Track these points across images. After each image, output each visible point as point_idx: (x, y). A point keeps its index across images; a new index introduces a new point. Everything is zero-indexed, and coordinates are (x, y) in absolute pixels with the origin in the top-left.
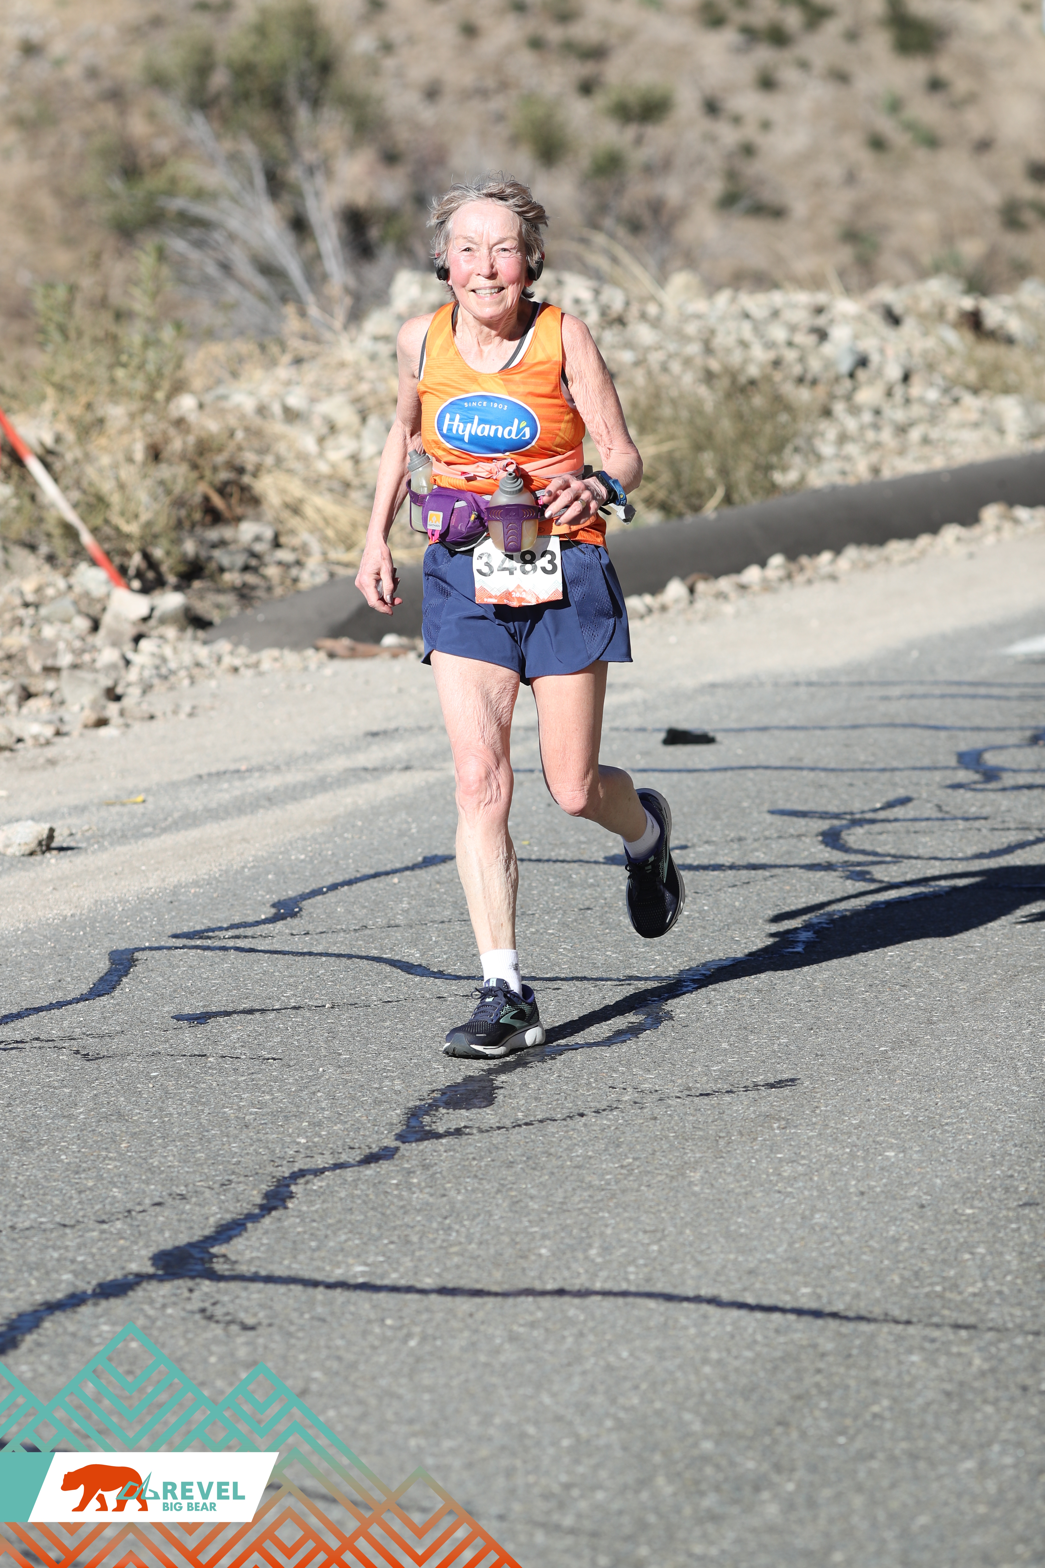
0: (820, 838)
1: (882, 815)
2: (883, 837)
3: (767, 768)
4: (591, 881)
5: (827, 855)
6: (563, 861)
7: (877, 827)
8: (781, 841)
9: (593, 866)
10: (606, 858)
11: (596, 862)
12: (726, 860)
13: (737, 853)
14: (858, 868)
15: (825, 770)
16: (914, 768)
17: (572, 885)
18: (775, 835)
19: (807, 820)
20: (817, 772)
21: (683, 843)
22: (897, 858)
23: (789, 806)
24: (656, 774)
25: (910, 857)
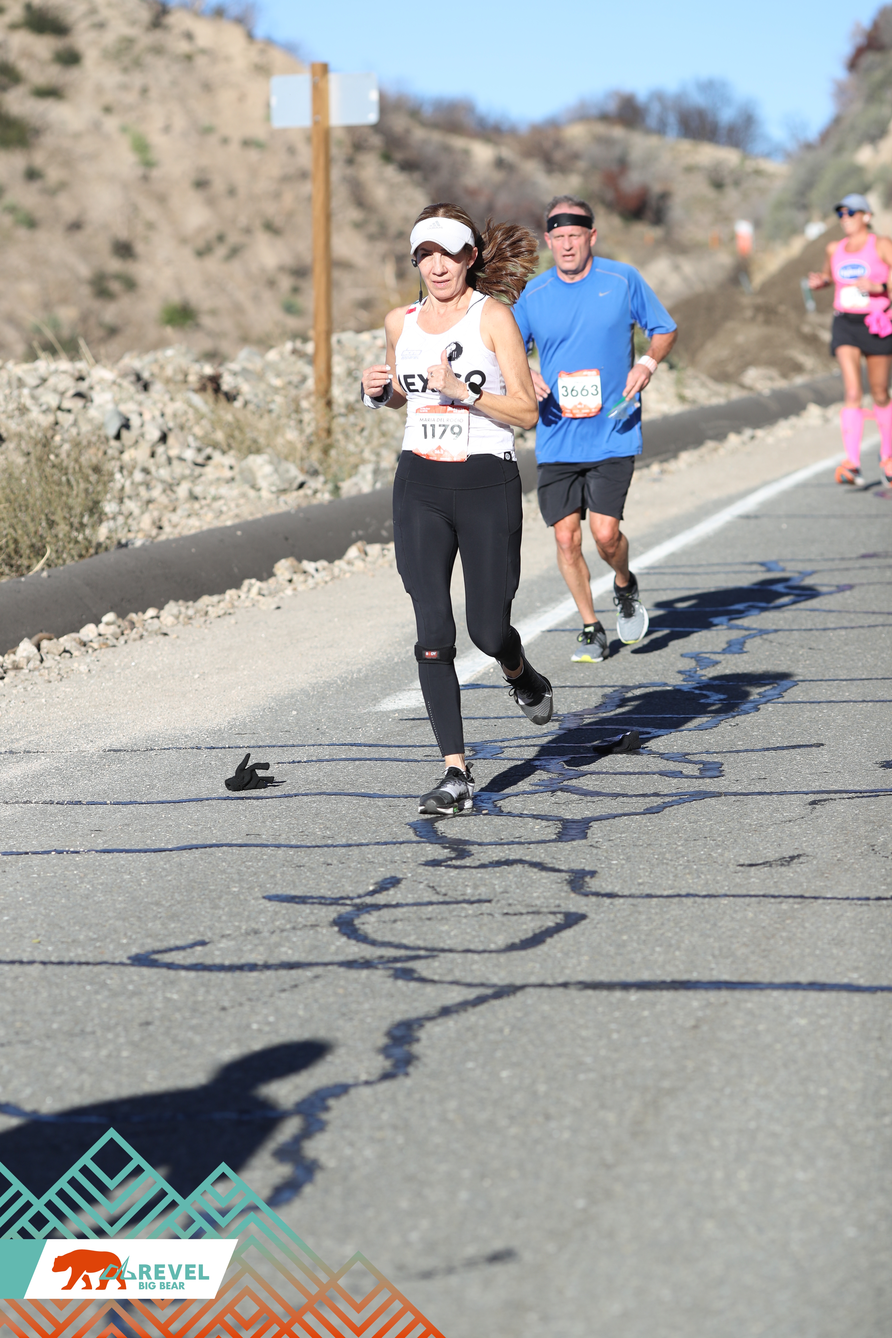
0: (336, 929)
1: (381, 899)
2: (399, 925)
3: (230, 845)
4: (131, 987)
5: (356, 949)
6: (87, 963)
7: (386, 914)
8: (299, 933)
9: (122, 968)
10: (129, 958)
11: (122, 964)
12: (257, 958)
13: (261, 949)
14: (399, 965)
15: (292, 847)
16: (378, 843)
17: (114, 994)
18: (288, 926)
19: (308, 906)
20: (283, 848)
21: (199, 938)
22: (433, 952)
23: (279, 891)
24: (122, 855)
25: (443, 950)
